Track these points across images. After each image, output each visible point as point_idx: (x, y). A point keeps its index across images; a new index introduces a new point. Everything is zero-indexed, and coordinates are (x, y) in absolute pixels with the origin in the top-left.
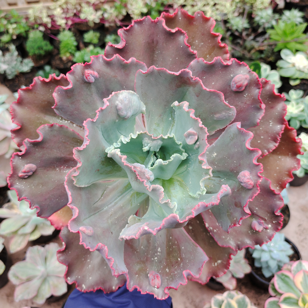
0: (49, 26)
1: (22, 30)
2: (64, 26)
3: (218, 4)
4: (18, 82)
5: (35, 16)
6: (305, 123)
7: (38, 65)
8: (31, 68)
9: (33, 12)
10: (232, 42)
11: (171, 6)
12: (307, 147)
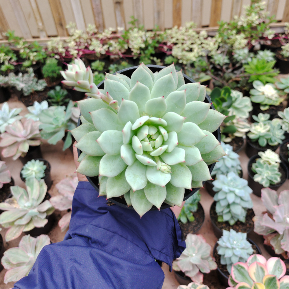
0: (64, 55)
1: (41, 57)
2: (75, 55)
3: (204, 43)
4: (32, 98)
5: (52, 47)
6: (271, 142)
7: (50, 86)
8: (44, 87)
9: (51, 43)
10: (213, 73)
11: (165, 44)
12: (273, 161)
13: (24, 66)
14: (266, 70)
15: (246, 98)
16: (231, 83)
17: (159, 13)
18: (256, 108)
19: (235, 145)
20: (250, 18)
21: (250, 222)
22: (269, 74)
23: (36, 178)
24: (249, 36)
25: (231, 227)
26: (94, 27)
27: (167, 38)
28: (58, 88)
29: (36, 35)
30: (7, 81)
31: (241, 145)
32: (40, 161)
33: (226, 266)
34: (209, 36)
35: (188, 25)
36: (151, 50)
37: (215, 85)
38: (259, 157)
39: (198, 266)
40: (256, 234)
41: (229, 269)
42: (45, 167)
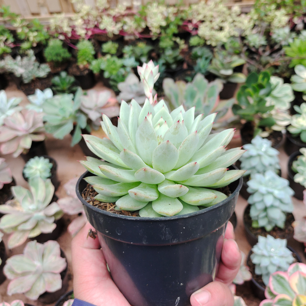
0: (70, 35)
1: (42, 38)
2: (83, 36)
3: (236, 21)
4: (33, 86)
5: (56, 25)
7: (55, 71)
8: (47, 74)
9: (54, 21)
10: (248, 56)
13: (22, 48)
15: (287, 85)
16: (269, 68)
18: (298, 98)
19: (273, 140)
21: (290, 227)
23: (41, 177)
24: (291, 12)
25: (267, 234)
26: (105, 1)
27: (193, 15)
28: (64, 74)
29: (35, 10)
30: (4, 66)
31: (280, 141)
32: (45, 158)
33: (261, 276)
34: (242, 13)
36: (173, 29)
37: (249, 71)
38: (301, 154)
41: (265, 280)
42: (51, 165)
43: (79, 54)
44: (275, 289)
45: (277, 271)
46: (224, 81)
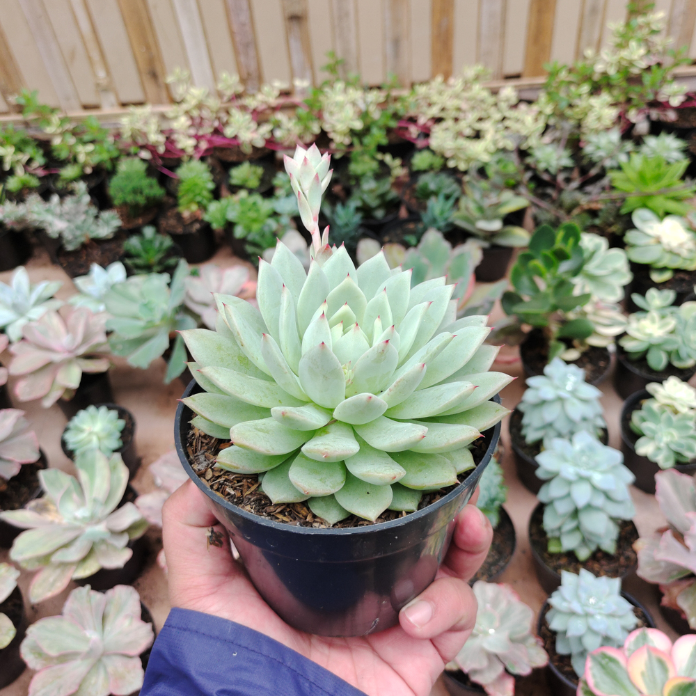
0: (161, 150)
1: (105, 156)
2: (190, 150)
3: (509, 119)
4: (85, 258)
5: (132, 130)
6: (679, 358)
7: (130, 226)
8: (114, 230)
9: (129, 122)
10: (534, 192)
11: (413, 120)
12: (683, 406)
13: (62, 178)
14: (664, 182)
15: (617, 252)
16: (578, 215)
17: (396, 43)
18: (641, 278)
19: (589, 366)
20: (624, 54)
21: (629, 553)
22: (672, 194)
23: (100, 449)
24: (622, 99)
25: (580, 566)
26: (235, 78)
27: (418, 106)
28: (149, 232)
29: (91, 100)
30: (24, 215)
31: (605, 368)
32: (110, 408)
33: (569, 657)
34: (521, 101)
35: (471, 72)
36: (378, 136)
37: (537, 222)
38: (649, 396)
39: (501, 658)
40: (642, 582)
41: (577, 665)
42: (121, 423)
43: (182, 189)
44: (597, 685)
45: (602, 645)
46: (486, 245)
